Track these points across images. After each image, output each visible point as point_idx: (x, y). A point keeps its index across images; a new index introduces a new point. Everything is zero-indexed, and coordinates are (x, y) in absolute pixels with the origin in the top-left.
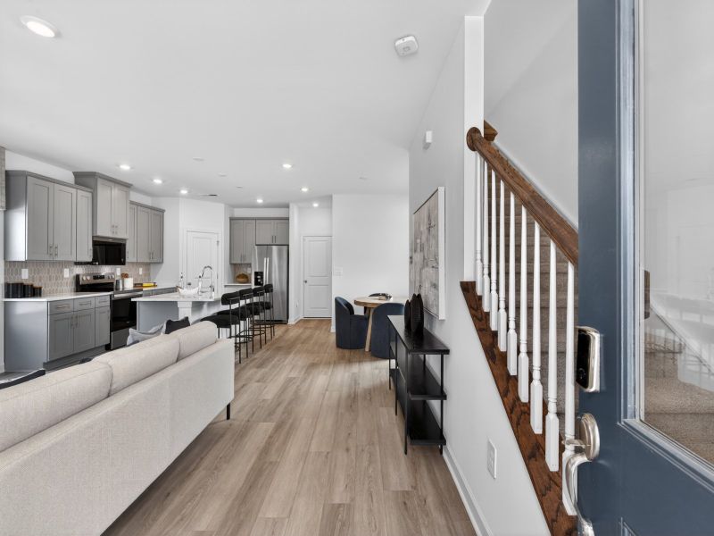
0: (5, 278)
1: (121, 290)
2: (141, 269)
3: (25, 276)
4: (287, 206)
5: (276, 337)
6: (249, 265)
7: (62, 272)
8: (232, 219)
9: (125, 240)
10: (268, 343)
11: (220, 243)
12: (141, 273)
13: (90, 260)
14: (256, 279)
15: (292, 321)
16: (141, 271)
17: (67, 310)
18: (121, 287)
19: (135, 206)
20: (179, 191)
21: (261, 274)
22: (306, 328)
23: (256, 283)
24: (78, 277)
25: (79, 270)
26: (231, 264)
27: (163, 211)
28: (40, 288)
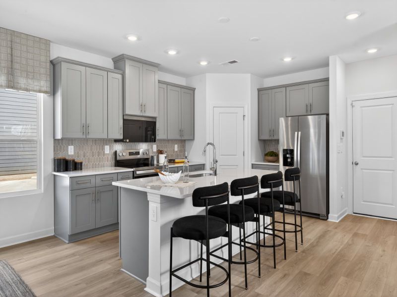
0: (55, 154)
1: (155, 166)
2: (176, 146)
3: (71, 152)
4: (326, 64)
5: (306, 245)
6: (277, 141)
7: (103, 149)
8: (259, 90)
9: (155, 118)
10: (291, 257)
11: (246, 118)
12: (176, 149)
13: (121, 137)
14: (285, 159)
15: (334, 217)
16: (176, 148)
17: (88, 185)
18: (155, 162)
19: (165, 86)
20: (199, 63)
21: (292, 151)
22: (356, 235)
23: (285, 164)
24: (116, 152)
25: (118, 147)
26: (259, 140)
27: (193, 90)
28: (81, 163)
